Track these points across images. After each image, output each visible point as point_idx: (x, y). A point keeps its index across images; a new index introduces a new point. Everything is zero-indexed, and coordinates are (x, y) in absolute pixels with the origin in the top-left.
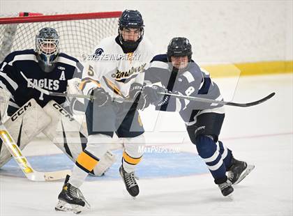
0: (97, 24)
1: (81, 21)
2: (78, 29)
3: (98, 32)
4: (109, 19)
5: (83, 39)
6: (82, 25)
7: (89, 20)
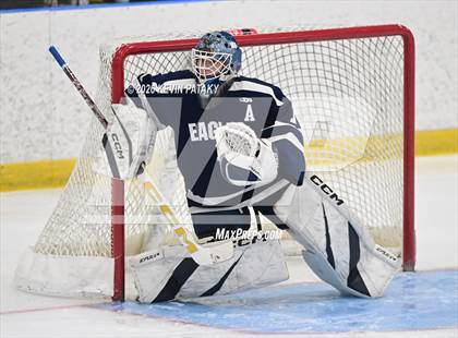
0: (353, 48)
1: (324, 43)
2: (319, 58)
3: (355, 63)
4: (374, 39)
5: (329, 75)
6: (325, 51)
7: (340, 41)
